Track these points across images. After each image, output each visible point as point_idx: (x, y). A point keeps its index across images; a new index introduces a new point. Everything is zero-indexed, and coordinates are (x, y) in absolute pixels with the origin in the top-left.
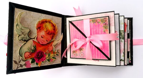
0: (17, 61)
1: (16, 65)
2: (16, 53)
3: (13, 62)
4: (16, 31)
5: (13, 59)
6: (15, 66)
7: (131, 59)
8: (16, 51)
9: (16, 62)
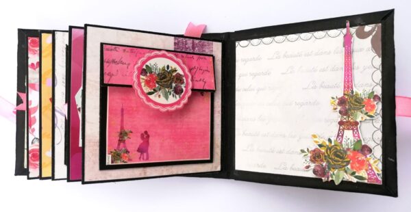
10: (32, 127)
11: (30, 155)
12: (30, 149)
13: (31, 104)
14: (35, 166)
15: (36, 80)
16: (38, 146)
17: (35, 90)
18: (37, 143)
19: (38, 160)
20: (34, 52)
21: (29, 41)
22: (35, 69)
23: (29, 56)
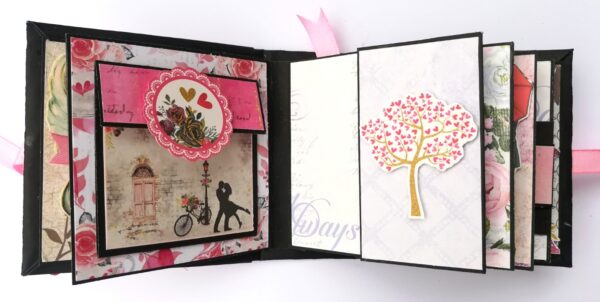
0: (58, 232)
1: (56, 244)
2: (52, 203)
3: (44, 233)
4: (51, 124)
5: (45, 225)
6: (52, 248)
7: (559, 239)
8: (52, 194)
9: (53, 235)
10: (80, 194)
11: (77, 242)
12: (76, 232)
13: (76, 155)
14: (85, 261)
15: (84, 113)
16: (88, 226)
17: (84, 130)
18: (87, 221)
19: (90, 250)
20: (81, 65)
21: (72, 44)
22: (82, 94)
23: (72, 70)
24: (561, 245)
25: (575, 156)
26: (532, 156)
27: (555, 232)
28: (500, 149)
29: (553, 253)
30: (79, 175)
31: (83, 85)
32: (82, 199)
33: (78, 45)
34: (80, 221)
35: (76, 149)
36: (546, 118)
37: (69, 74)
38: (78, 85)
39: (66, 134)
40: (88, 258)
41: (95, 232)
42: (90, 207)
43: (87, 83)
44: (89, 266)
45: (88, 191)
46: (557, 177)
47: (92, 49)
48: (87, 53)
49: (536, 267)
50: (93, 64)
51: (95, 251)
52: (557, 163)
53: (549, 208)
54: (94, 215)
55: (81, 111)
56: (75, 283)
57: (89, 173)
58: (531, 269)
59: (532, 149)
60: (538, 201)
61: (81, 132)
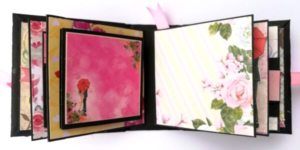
0: (28, 116)
1: (27, 122)
2: (25, 102)
3: (21, 116)
4: (24, 63)
5: (21, 112)
6: (25, 123)
7: (284, 120)
8: (25, 97)
9: (25, 117)
10: (35, 96)
11: (34, 120)
12: (33, 115)
13: (33, 77)
14: (38, 129)
15: (37, 57)
16: (39, 112)
17: (37, 65)
18: (39, 110)
19: (40, 124)
20: (36, 34)
21: (31, 24)
22: (36, 48)
23: (31, 36)
24: (285, 122)
25: (292, 75)
26: (267, 76)
27: (282, 116)
28: (247, 72)
29: (281, 126)
30: (35, 87)
31: (36, 43)
32: (36, 99)
33: (34, 24)
34: (35, 110)
35: (33, 75)
36: (276, 56)
37: (30, 38)
38: (34, 44)
39: (29, 67)
40: (40, 128)
41: (43, 115)
42: (40, 103)
43: (39, 43)
44: (40, 131)
45: (40, 95)
46: (283, 87)
47: (41, 26)
48: (39, 28)
49: (270, 134)
50: (42, 33)
51: (43, 124)
52: (283, 79)
53: (278, 103)
54: (42, 107)
55: (36, 56)
56: (33, 140)
57: (40, 86)
58: (267, 135)
59: (267, 72)
60: (270, 99)
61: (35, 67)
